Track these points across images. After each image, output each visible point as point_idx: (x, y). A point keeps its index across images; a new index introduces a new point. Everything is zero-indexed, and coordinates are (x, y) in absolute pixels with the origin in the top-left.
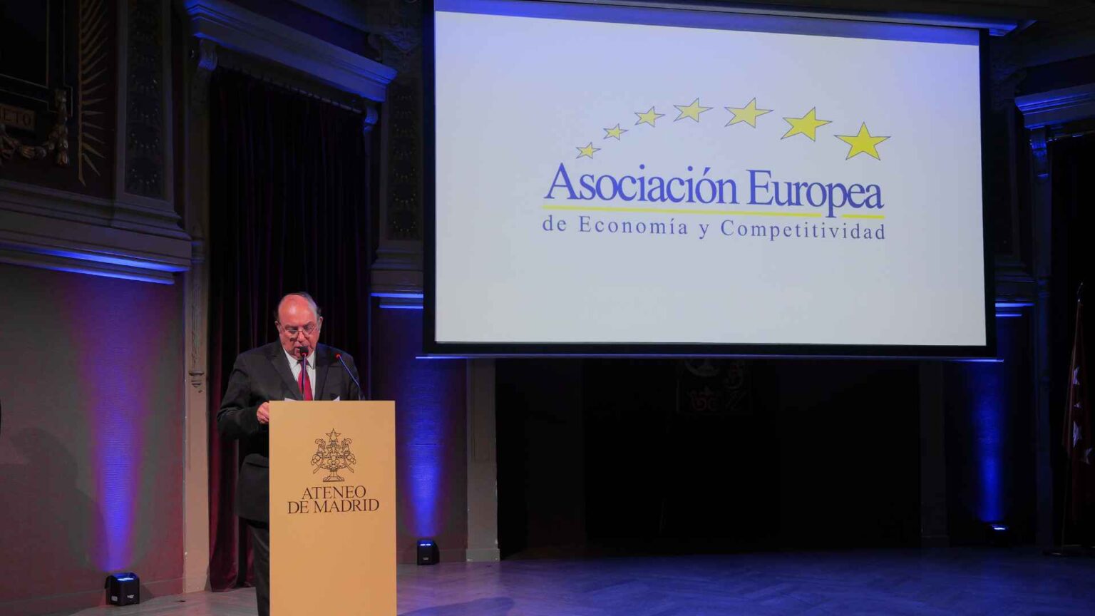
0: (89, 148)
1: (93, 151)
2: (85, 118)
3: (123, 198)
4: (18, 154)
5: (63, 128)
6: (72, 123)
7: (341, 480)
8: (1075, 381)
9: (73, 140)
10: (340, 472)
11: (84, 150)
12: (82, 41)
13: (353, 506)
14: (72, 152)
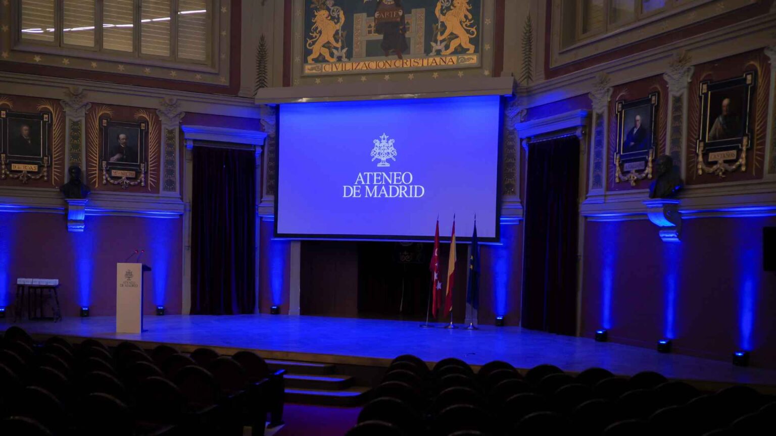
0: (152, 179)
1: (153, 180)
2: (151, 170)
3: (162, 193)
4: (130, 185)
5: (143, 175)
6: (146, 173)
7: (130, 280)
8: (436, 255)
9: (146, 178)
10: (131, 278)
11: (151, 180)
12: (150, 147)
13: (133, 286)
14: (146, 182)
